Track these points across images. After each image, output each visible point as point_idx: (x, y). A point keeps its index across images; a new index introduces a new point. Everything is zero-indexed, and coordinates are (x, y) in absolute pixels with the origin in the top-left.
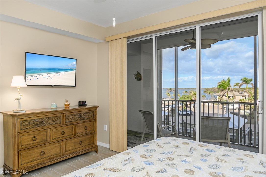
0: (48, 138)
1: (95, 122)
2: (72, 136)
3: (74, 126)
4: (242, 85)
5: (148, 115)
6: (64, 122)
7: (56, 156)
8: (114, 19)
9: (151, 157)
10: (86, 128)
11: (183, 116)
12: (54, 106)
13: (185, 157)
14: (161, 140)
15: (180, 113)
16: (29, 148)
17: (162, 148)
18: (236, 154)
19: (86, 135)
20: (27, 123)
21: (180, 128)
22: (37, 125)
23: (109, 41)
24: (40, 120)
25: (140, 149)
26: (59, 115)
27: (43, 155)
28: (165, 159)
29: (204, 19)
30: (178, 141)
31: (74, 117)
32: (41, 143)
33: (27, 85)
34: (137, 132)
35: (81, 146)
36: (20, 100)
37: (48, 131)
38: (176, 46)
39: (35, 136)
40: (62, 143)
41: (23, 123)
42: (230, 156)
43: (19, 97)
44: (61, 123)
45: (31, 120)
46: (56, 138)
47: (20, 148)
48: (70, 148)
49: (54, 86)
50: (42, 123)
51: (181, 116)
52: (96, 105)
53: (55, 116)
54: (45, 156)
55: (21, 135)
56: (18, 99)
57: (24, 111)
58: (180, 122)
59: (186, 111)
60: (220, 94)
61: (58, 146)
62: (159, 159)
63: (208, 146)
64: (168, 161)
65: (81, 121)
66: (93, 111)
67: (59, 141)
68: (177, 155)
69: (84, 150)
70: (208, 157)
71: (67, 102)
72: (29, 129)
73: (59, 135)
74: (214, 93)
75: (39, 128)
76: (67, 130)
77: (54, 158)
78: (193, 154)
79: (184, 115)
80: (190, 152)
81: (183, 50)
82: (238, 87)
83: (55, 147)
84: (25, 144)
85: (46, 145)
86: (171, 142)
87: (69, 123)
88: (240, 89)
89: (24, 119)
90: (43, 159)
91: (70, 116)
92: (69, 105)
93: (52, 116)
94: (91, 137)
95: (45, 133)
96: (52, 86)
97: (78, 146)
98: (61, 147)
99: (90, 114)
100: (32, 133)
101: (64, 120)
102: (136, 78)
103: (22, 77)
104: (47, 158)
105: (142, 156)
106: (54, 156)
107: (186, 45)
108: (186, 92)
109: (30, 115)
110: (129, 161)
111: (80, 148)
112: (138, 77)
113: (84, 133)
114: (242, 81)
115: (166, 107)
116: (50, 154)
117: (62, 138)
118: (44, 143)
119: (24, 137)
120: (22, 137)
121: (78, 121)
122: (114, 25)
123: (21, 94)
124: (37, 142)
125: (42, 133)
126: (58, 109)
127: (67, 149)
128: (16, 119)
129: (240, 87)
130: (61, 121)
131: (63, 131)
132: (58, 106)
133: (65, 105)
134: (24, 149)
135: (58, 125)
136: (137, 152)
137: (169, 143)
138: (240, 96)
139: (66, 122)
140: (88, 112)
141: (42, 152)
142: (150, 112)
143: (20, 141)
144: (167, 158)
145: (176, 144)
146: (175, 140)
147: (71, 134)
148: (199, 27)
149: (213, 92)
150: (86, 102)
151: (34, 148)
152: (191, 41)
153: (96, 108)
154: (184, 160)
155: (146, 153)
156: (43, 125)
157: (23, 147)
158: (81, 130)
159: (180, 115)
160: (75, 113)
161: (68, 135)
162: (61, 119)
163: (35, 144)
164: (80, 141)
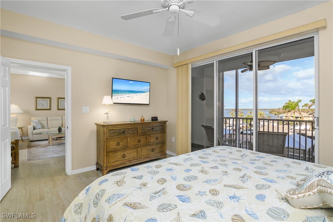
0: (128, 144)
1: (164, 134)
2: (146, 144)
3: (148, 136)
4: (311, 106)
5: (209, 129)
6: (140, 133)
7: (134, 159)
8: (178, 49)
9: (207, 158)
10: (157, 138)
11: (248, 136)
12: (132, 120)
13: (236, 160)
14: (218, 147)
15: (245, 132)
16: (115, 151)
17: (218, 153)
18: (285, 161)
19: (157, 144)
20: (113, 132)
21: (244, 147)
22: (120, 134)
23: (176, 67)
24: (122, 130)
25: (199, 153)
26: (137, 127)
27: (124, 157)
28: (219, 160)
29: (260, 44)
30: (232, 149)
31: (148, 129)
32: (123, 148)
33: (114, 103)
34: (200, 145)
35: (153, 152)
36: (109, 114)
37: (128, 139)
38: (237, 69)
39: (119, 142)
40: (139, 149)
41: (111, 132)
42: (278, 162)
43: (108, 112)
44: (137, 133)
45: (116, 130)
46: (134, 145)
47: (108, 150)
48: (145, 154)
49: (133, 104)
50: (124, 132)
51: (246, 135)
52: (165, 120)
53: (133, 127)
54: (126, 158)
55: (109, 140)
56: (107, 113)
57: (111, 123)
58: (245, 140)
59: (251, 131)
60: (287, 115)
61: (135, 151)
62: (214, 160)
63: (259, 154)
64: (221, 162)
65: (153, 132)
66: (163, 125)
67: (136, 147)
68: (230, 159)
69: (156, 156)
70: (257, 161)
71: (142, 117)
72: (115, 137)
73: (137, 143)
74: (281, 114)
75: (121, 136)
76: (142, 139)
77: (132, 160)
78: (244, 159)
79: (249, 134)
80: (241, 157)
81: (242, 72)
82: (307, 108)
83: (133, 152)
84: (111, 147)
85: (126, 150)
86: (227, 149)
87: (144, 133)
88: (310, 110)
89: (111, 129)
90: (125, 161)
91: (145, 128)
92: (144, 119)
93: (131, 127)
94: (161, 146)
95: (126, 140)
96: (131, 104)
97: (151, 152)
98: (137, 152)
99: (161, 127)
100: (116, 139)
101: (140, 131)
102: (200, 98)
103: (110, 97)
104: (127, 160)
105: (200, 157)
106: (132, 159)
107: (245, 67)
108: (251, 113)
109: (115, 126)
110: (189, 159)
111: (152, 154)
112: (202, 97)
113: (156, 142)
114: (311, 102)
115: (231, 126)
116: (129, 157)
117: (138, 145)
118: (125, 148)
119: (111, 143)
120: (110, 142)
121: (151, 133)
122: (178, 54)
123: (109, 110)
124: (120, 147)
125: (124, 140)
126: (135, 122)
127: (142, 154)
128: (105, 128)
129: (309, 107)
130: (138, 131)
131: (139, 140)
132: (136, 120)
133: (141, 119)
134: (111, 152)
135: (136, 134)
136: (196, 154)
137: (224, 150)
138: (309, 117)
139: (141, 133)
140: (159, 125)
141: (124, 155)
142: (212, 127)
143: (108, 145)
144: (221, 160)
145: (230, 151)
146: (230, 148)
147: (146, 142)
148: (256, 51)
149: (279, 113)
150: (157, 117)
151: (118, 152)
152: (249, 64)
153: (165, 122)
154: (235, 162)
155: (203, 156)
156: (124, 134)
157: (110, 150)
158: (153, 140)
159: (244, 134)
160: (149, 126)
161: (143, 143)
162: (137, 130)
163: (119, 148)
164: (153, 149)
